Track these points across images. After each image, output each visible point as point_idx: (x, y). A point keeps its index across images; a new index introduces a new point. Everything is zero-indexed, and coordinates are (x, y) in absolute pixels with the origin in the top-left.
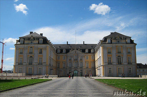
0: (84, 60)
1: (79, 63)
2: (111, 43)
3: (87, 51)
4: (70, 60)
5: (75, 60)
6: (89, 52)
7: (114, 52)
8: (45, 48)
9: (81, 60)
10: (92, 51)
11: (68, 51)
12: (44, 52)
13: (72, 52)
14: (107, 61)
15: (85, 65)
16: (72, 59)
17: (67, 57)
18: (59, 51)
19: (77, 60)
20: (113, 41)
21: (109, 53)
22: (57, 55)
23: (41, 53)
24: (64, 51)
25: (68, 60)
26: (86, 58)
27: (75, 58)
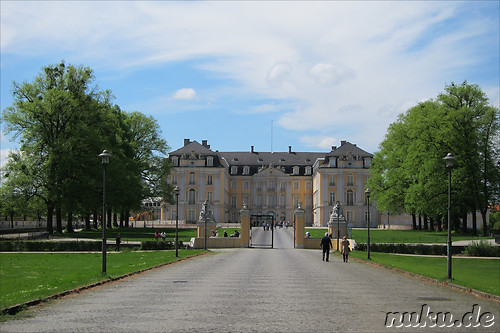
0: (290, 190)
1: (279, 196)
2: (336, 167)
3: (296, 170)
4: (259, 190)
5: (269, 190)
6: (302, 172)
7: (340, 184)
8: (218, 175)
9: (283, 190)
10: (307, 171)
11: (254, 170)
12: (215, 181)
13: (263, 172)
14: (328, 199)
15: (291, 202)
16: (264, 189)
17: (252, 183)
18: (234, 170)
19: (274, 190)
20: (341, 163)
21: (332, 184)
22: (230, 180)
23: (210, 183)
24: (246, 170)
25: (255, 190)
26: (294, 187)
27: (269, 185)
